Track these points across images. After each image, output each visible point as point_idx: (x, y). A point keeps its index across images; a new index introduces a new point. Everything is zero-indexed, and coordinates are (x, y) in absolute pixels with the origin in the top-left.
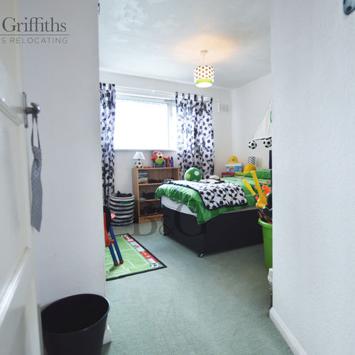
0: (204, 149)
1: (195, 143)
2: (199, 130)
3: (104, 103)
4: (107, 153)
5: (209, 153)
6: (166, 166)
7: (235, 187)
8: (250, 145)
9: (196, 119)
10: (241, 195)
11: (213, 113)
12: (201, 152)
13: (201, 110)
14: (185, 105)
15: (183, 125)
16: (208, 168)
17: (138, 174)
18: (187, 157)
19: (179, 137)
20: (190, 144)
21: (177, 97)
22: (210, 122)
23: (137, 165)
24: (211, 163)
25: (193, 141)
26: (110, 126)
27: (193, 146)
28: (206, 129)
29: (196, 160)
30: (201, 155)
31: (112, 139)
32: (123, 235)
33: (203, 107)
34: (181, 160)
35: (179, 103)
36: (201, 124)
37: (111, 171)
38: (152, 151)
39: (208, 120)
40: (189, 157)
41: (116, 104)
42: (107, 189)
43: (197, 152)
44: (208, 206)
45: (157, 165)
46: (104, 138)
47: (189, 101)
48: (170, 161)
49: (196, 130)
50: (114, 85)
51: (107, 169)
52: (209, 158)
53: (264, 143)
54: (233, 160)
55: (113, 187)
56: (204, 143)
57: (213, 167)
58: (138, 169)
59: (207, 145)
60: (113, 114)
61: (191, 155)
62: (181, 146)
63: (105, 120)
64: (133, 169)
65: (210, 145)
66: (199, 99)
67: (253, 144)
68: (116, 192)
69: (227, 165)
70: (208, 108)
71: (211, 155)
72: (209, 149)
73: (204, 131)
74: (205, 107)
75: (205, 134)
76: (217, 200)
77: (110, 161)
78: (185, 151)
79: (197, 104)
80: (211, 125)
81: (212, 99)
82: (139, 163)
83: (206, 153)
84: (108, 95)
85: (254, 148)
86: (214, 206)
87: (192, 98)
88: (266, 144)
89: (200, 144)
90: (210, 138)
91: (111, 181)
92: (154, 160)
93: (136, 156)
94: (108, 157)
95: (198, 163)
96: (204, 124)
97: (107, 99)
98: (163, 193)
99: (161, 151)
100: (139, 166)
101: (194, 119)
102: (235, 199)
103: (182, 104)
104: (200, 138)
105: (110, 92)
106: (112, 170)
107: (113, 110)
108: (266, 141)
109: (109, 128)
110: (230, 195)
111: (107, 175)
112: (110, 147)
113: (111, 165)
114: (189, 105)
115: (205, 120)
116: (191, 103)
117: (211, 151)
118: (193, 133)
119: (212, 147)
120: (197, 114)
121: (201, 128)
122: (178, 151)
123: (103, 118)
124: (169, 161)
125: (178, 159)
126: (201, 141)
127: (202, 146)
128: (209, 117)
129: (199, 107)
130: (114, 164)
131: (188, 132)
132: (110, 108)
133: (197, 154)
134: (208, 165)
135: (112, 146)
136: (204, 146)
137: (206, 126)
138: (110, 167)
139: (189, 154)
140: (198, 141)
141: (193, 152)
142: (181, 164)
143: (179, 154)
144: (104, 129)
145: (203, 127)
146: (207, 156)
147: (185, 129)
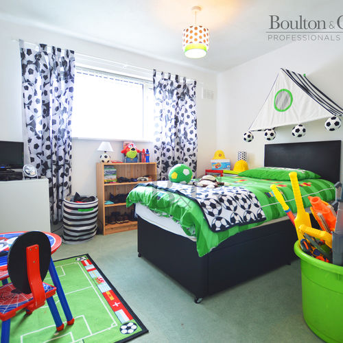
0: (185, 141)
1: (175, 134)
2: (180, 118)
3: (59, 75)
4: (61, 142)
5: (191, 147)
6: (140, 162)
7: (246, 193)
8: (246, 136)
9: (177, 104)
10: (256, 205)
11: (196, 98)
12: (182, 145)
13: (183, 94)
14: (165, 86)
15: (161, 111)
16: (190, 164)
17: (103, 171)
18: (165, 150)
19: (157, 125)
20: (169, 134)
21: (155, 75)
22: (193, 109)
23: (103, 158)
24: (193, 158)
25: (174, 130)
26: (66, 105)
27: (173, 137)
28: (188, 117)
29: (177, 154)
30: (182, 149)
31: (69, 123)
32: (80, 256)
33: (185, 91)
34: (159, 154)
35: (157, 83)
36: (183, 111)
37: (67, 166)
38: (123, 142)
39: (191, 107)
40: (168, 150)
41: (75, 78)
42: (60, 191)
43: (178, 144)
44: (214, 226)
45: (128, 160)
46: (58, 122)
47: (170, 82)
48: (145, 155)
49: (176, 118)
50: (73, 52)
51: (61, 163)
52: (191, 152)
53: (266, 134)
54: (220, 155)
55: (70, 188)
56: (186, 134)
57: (196, 163)
58: (103, 164)
59: (189, 136)
60: (71, 89)
61: (171, 148)
62: (159, 136)
63: (59, 97)
64: (97, 164)
65: (193, 136)
66: (181, 82)
67: (249, 136)
68: (73, 194)
69: (212, 161)
70: (191, 93)
71: (194, 149)
72: (192, 142)
73: (186, 120)
74: (188, 91)
75: (187, 124)
76: (227, 215)
77: (65, 153)
78: (164, 143)
79: (179, 86)
80: (194, 112)
81: (195, 82)
82: (106, 157)
83: (188, 146)
84: (64, 63)
85: (250, 141)
86: (222, 226)
87: (173, 79)
88: (269, 136)
89: (181, 135)
90: (193, 128)
91: (66, 179)
92: (124, 152)
93: (102, 147)
94: (63, 147)
95: (178, 158)
96: (186, 111)
97: (62, 69)
98: (140, 199)
99: (133, 142)
100: (106, 160)
101: (175, 104)
102: (249, 212)
103: (160, 85)
104: (182, 127)
105: (68, 61)
106: (69, 164)
107: (70, 84)
108: (269, 132)
109: (65, 108)
110: (243, 207)
111: (61, 171)
112: (66, 133)
113: (67, 157)
114: (169, 87)
115: (187, 106)
116: (172, 84)
117: (194, 144)
118: (173, 121)
119: (194, 138)
120: (178, 98)
121: (183, 115)
122: (156, 143)
123: (57, 94)
124: (143, 155)
125: (155, 152)
126: (182, 132)
127: (183, 138)
128: (193, 103)
129: (180, 90)
130: (71, 157)
131: (168, 119)
132: (66, 82)
133: (178, 147)
134: (190, 161)
135: (68, 133)
136: (185, 138)
137: (189, 113)
138: (66, 161)
139: (168, 147)
140: (179, 131)
141: (173, 144)
142: (158, 158)
143: (155, 146)
144: (57, 109)
145: (186, 115)
146: (189, 150)
147: (164, 116)
